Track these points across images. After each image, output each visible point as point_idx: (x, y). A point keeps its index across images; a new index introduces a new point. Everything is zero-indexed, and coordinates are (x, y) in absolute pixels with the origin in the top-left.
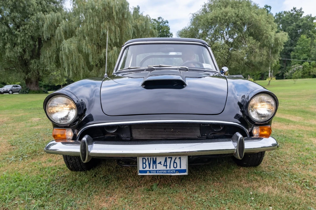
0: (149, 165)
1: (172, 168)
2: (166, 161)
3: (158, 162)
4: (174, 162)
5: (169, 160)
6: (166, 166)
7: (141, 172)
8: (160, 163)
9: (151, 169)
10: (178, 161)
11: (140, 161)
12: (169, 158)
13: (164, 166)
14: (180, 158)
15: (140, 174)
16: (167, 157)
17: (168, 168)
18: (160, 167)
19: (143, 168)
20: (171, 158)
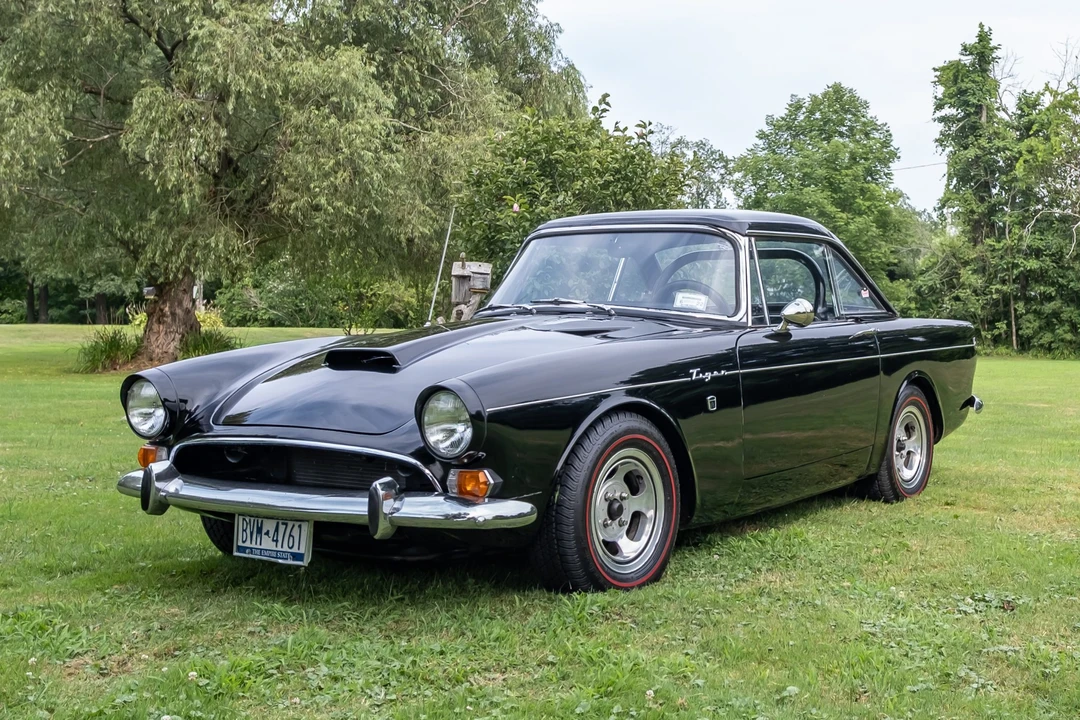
0: (252, 534)
1: (286, 548)
2: (277, 530)
3: (264, 531)
4: (290, 535)
5: (282, 528)
6: (277, 541)
7: (240, 548)
8: (267, 533)
9: (253, 545)
10: (296, 533)
11: (239, 523)
12: (283, 524)
13: (273, 540)
14: (300, 526)
15: (235, 554)
16: (280, 522)
17: (279, 548)
18: (267, 543)
19: (244, 542)
20: (286, 525)
